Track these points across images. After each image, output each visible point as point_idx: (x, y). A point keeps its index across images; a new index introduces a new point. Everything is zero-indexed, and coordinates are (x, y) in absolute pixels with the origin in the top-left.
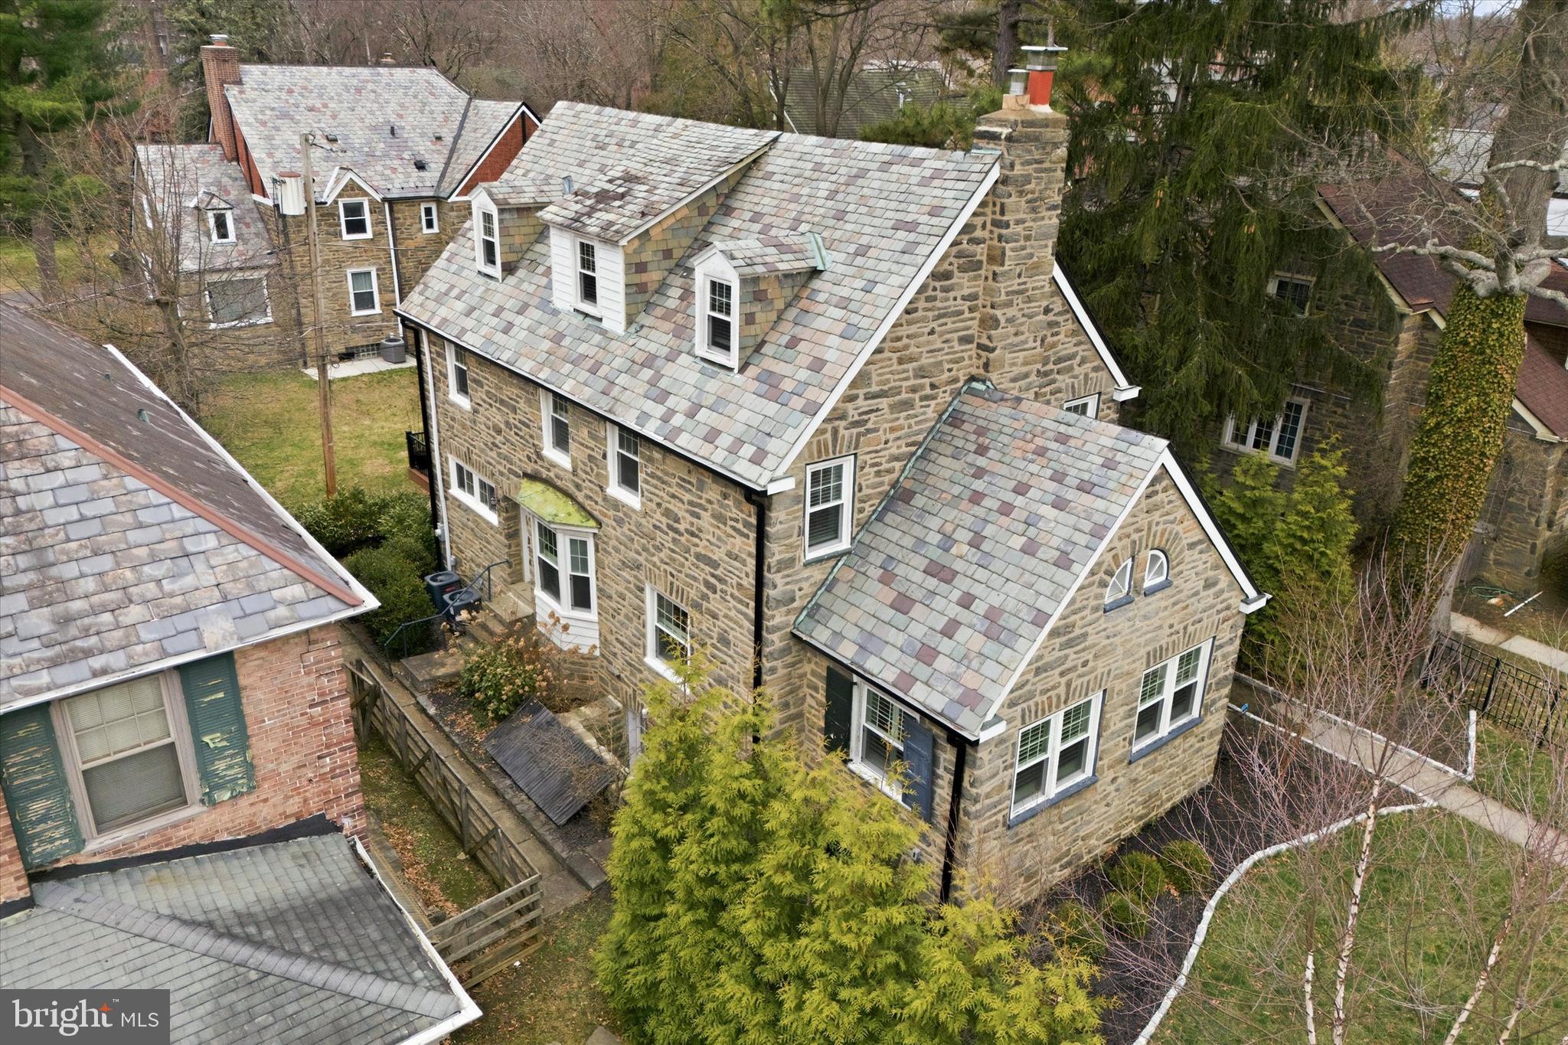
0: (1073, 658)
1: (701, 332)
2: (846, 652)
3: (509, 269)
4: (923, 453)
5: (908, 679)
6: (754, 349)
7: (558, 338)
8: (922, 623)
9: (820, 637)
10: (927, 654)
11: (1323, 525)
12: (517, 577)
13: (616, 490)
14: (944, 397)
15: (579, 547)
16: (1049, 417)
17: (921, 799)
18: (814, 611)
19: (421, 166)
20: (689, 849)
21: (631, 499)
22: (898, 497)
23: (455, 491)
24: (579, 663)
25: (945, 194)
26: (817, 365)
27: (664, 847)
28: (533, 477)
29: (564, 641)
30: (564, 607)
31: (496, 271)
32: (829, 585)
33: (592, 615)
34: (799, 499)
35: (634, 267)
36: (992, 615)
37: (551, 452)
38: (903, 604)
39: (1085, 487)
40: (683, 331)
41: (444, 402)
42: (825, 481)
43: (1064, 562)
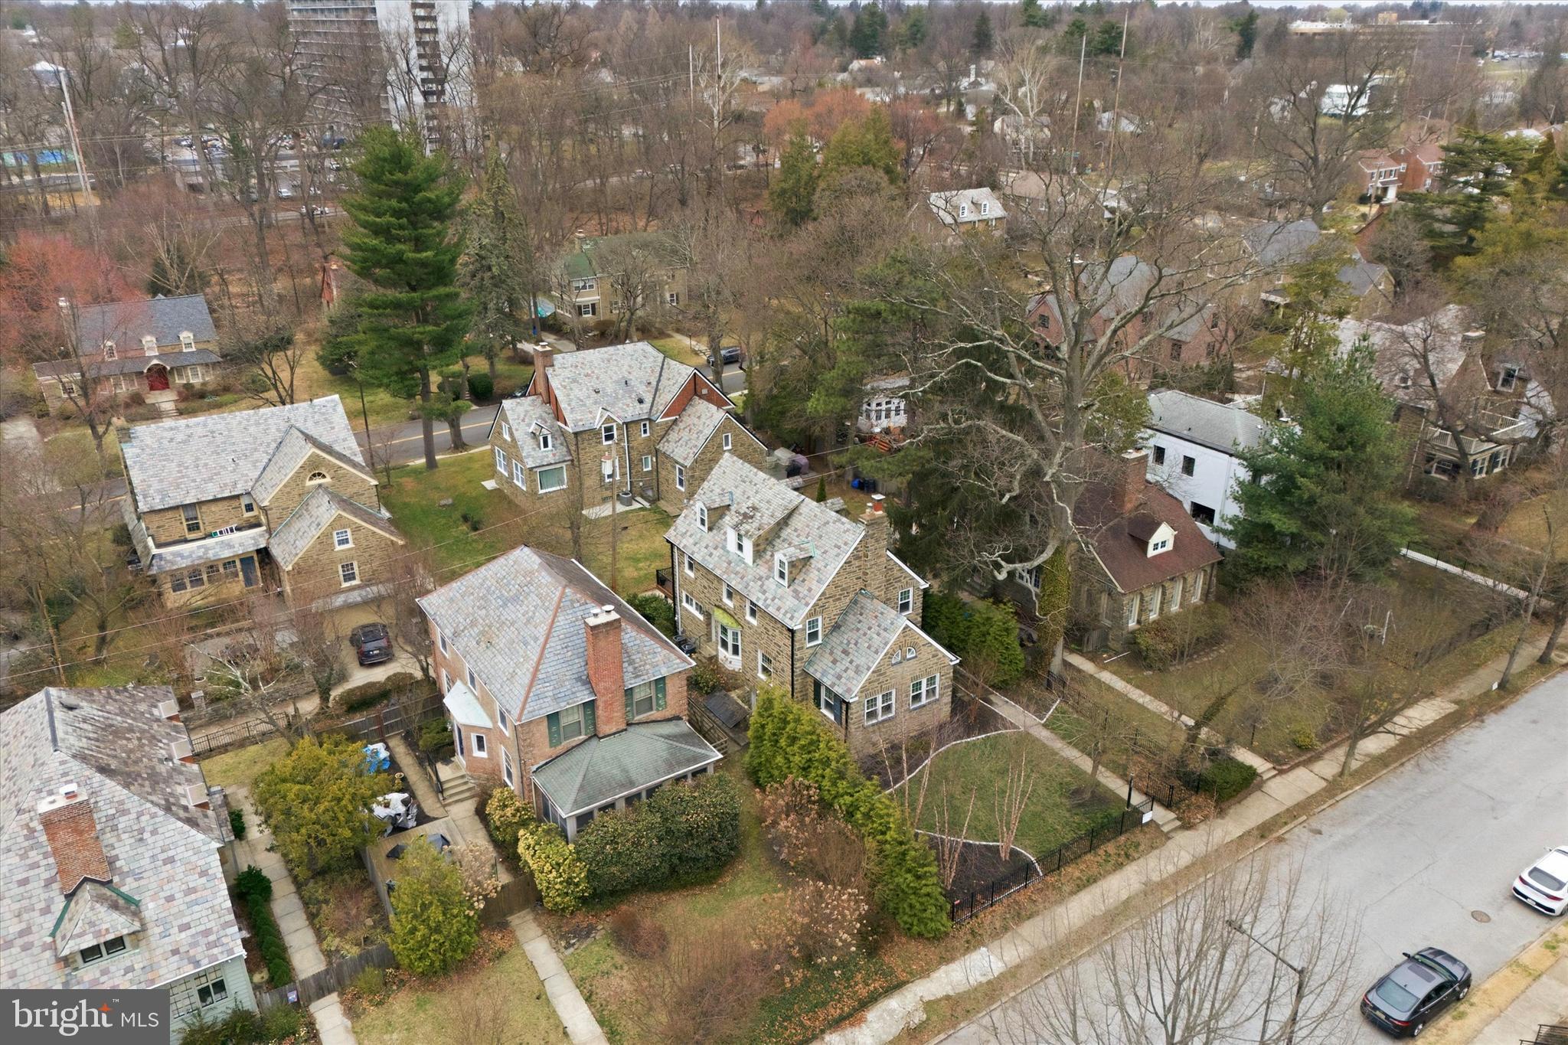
0: (882, 679)
1: (776, 574)
2: (818, 676)
3: (710, 529)
4: (845, 613)
5: (834, 684)
6: (792, 581)
7: (729, 563)
8: (839, 667)
9: (811, 671)
10: (839, 677)
11: (1007, 630)
12: (709, 639)
13: (749, 618)
14: (852, 595)
15: (735, 634)
16: (880, 606)
17: (838, 718)
18: (810, 662)
19: (641, 401)
20: (770, 726)
21: (754, 622)
22: (836, 627)
23: (684, 604)
24: (734, 675)
25: (849, 537)
26: (810, 590)
27: (763, 726)
28: (718, 607)
29: (730, 667)
30: (729, 655)
31: (705, 529)
32: (815, 654)
33: (739, 658)
34: (804, 630)
35: (756, 545)
36: (857, 667)
37: (726, 600)
38: (835, 662)
39: (885, 630)
40: (771, 569)
41: (682, 571)
42: (813, 624)
43: (876, 652)
